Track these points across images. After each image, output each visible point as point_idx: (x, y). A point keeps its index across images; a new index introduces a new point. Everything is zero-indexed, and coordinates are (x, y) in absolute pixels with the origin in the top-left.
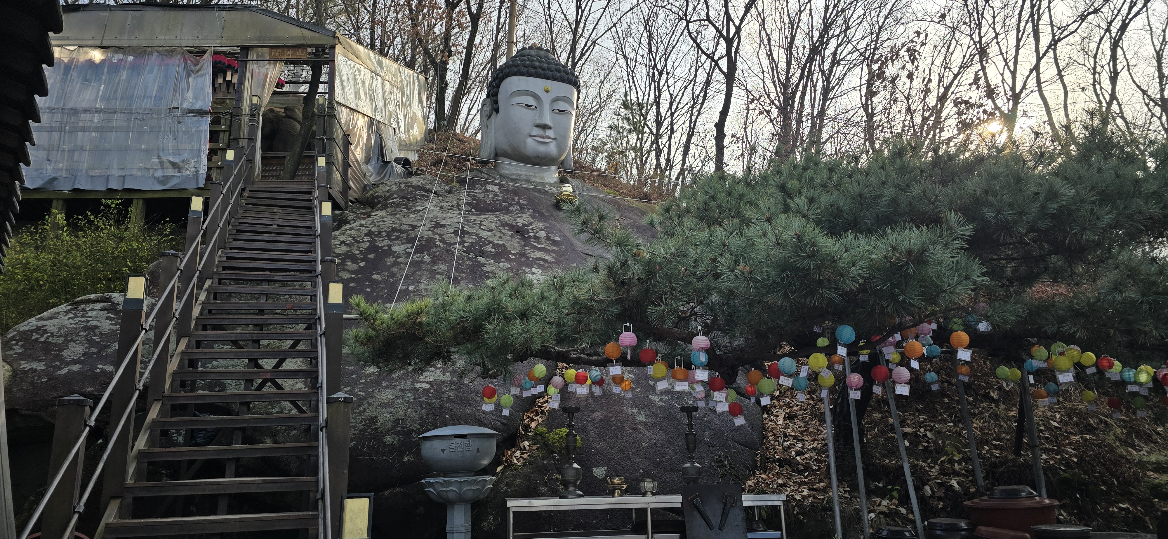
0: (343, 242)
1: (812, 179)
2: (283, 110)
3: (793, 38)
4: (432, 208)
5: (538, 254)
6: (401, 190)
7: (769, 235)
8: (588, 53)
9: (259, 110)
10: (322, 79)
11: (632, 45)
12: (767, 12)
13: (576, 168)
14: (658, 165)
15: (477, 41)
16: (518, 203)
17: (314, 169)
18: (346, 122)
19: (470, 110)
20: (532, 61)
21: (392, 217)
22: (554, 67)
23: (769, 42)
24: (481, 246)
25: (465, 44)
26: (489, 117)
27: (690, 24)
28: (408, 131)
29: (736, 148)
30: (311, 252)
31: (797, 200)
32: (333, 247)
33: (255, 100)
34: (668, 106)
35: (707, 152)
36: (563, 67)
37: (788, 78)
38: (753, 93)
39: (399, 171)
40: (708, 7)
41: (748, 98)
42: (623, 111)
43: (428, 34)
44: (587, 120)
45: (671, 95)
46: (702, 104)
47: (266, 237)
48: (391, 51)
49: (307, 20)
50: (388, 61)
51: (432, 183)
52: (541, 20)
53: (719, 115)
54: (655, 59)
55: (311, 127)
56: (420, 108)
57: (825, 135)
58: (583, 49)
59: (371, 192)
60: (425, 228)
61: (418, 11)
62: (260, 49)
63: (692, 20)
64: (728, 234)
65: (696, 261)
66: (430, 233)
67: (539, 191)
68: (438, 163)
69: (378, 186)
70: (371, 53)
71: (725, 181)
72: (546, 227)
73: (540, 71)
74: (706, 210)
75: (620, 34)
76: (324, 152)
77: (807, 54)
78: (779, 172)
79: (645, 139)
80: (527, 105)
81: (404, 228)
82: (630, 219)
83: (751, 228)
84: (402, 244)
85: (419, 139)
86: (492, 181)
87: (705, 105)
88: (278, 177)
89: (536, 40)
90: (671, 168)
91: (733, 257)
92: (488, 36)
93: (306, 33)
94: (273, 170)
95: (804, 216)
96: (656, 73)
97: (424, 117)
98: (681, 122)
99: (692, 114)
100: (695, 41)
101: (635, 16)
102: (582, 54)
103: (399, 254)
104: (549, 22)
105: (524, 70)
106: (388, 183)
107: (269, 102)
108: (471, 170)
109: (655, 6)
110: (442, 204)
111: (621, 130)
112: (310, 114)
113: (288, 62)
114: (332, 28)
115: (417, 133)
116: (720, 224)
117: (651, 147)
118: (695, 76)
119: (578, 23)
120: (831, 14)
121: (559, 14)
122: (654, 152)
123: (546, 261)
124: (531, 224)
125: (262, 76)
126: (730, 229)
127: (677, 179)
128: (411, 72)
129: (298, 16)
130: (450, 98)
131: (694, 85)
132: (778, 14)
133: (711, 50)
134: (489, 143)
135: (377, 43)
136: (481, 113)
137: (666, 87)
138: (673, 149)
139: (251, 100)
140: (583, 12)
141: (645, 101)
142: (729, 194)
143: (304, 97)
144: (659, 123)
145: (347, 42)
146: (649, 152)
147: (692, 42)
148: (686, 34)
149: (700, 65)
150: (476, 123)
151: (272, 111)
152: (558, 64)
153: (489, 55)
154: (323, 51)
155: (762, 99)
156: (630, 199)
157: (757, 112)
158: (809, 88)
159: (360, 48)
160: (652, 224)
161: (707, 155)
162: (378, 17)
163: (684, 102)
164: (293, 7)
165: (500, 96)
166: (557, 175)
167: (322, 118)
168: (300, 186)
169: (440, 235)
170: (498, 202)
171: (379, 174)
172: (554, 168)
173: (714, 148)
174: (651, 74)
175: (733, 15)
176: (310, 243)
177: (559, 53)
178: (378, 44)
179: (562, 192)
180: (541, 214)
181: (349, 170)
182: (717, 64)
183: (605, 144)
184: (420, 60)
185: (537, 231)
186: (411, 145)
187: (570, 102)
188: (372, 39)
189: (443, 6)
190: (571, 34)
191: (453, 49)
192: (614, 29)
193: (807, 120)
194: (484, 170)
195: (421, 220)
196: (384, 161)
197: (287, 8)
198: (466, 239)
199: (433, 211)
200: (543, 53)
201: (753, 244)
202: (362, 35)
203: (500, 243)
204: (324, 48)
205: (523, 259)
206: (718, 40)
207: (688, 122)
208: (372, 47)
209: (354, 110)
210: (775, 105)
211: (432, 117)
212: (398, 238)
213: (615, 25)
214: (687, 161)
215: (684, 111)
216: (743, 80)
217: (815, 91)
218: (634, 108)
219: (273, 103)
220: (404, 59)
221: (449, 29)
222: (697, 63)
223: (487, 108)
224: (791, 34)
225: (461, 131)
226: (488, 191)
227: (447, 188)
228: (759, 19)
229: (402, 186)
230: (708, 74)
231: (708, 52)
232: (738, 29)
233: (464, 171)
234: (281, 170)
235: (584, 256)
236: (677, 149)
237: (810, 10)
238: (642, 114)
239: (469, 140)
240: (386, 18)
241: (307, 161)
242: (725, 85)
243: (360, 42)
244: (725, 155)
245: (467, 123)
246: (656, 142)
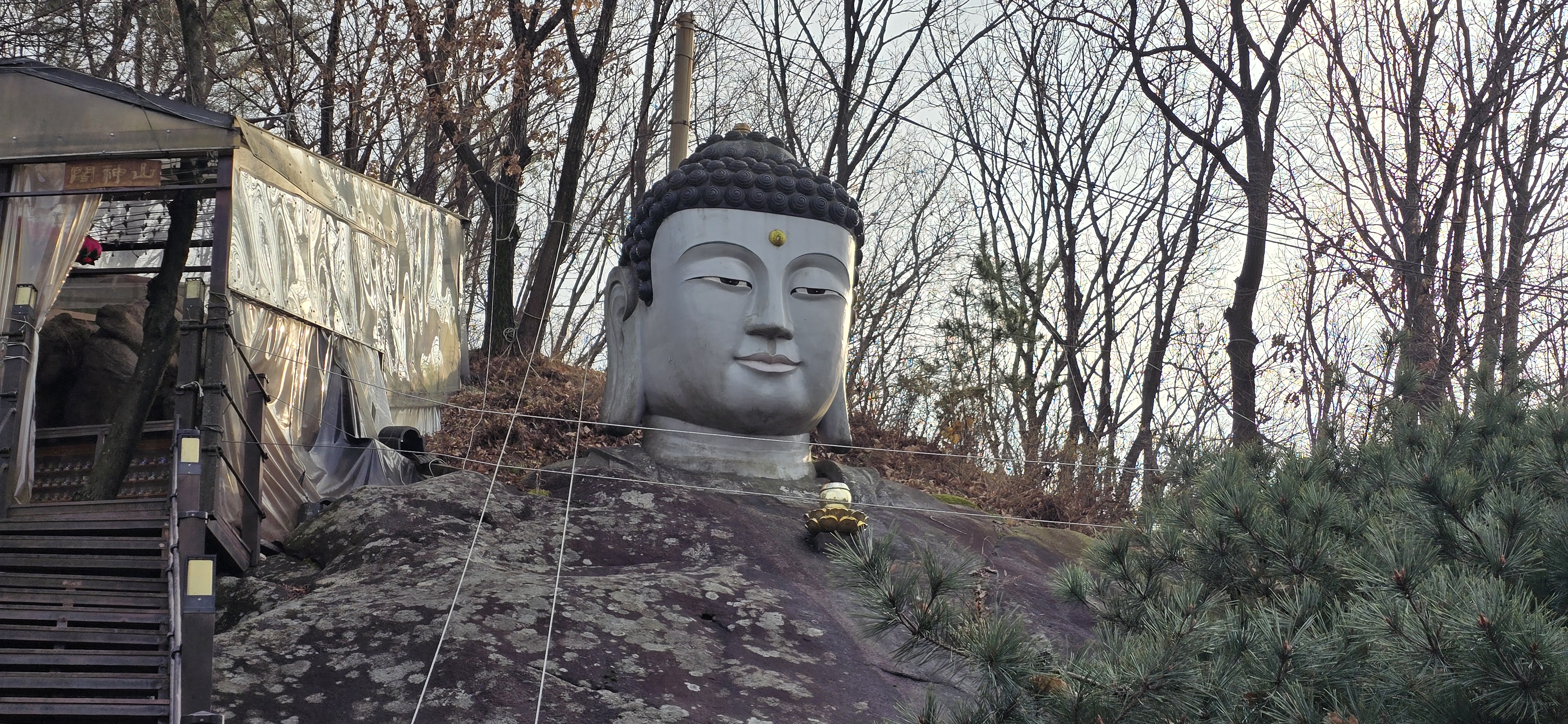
0: (240, 663)
1: (1507, 462)
2: (93, 318)
3: (1419, 83)
4: (478, 560)
5: (765, 678)
6: (395, 514)
7: (1407, 626)
8: (881, 142)
9: (34, 321)
10: (196, 235)
11: (993, 120)
12: (1345, 22)
13: (860, 440)
14: (1079, 422)
15: (595, 122)
16: (706, 538)
17: (169, 466)
18: (256, 343)
19: (575, 297)
20: (735, 168)
21: (372, 588)
22: (793, 181)
23: (1356, 93)
24: (609, 661)
25: (564, 131)
26: (628, 314)
27: (1145, 60)
28: (418, 357)
29: (1285, 372)
30: (155, 693)
31: (1471, 520)
32: (215, 675)
33: (24, 297)
34: (1096, 267)
35: (1207, 385)
36: (818, 180)
37: (1413, 187)
38: (1321, 227)
39: (391, 464)
40: (1188, 16)
41: (1310, 242)
42: (977, 285)
43: (468, 110)
44: (884, 309)
45: (1104, 240)
46: (1188, 259)
47: (37, 657)
48: (373, 156)
49: (163, 86)
50: (366, 185)
51: (478, 492)
52: (757, 64)
53: (1234, 287)
54: (1055, 152)
55: (166, 357)
56: (449, 295)
57: (1526, 334)
58: (867, 132)
59: (318, 524)
60: (460, 616)
61: (443, 55)
62: (39, 167)
63: (1149, 48)
64: (1291, 623)
65: (1206, 701)
66: (472, 628)
67: (761, 503)
68: (493, 438)
69: (336, 507)
70: (324, 166)
71: (1268, 468)
72: (783, 601)
73: (756, 192)
74: (1223, 554)
75: (962, 91)
76: (197, 420)
77: (1459, 126)
78: (1415, 442)
79: (1039, 353)
80: (726, 281)
81: (403, 616)
82: (1012, 572)
83: (1355, 609)
84: (398, 662)
85: (445, 376)
86: (638, 480)
87: (1193, 264)
88: (76, 493)
89: (743, 118)
90: (1114, 429)
91: (1311, 690)
92: (623, 110)
93: (160, 122)
94: (63, 475)
95: (1498, 570)
96: (1061, 185)
97: (457, 320)
98: (1132, 308)
99: (1161, 288)
100: (1158, 100)
101: (1000, 46)
102: (865, 146)
103: (389, 689)
104: (777, 70)
105: (716, 191)
106: (363, 497)
107: (60, 298)
108: (582, 453)
109: (1050, 18)
110: (505, 547)
111: (975, 333)
112: (162, 326)
113: (110, 196)
114: (224, 104)
115: (441, 362)
116: (1266, 592)
117: (1056, 375)
118: (1165, 189)
119: (851, 68)
120: (1515, 21)
121: (803, 49)
122: (1065, 390)
123: (785, 696)
124: (741, 593)
125: (44, 235)
126: (1296, 607)
127: (1132, 457)
128: (426, 207)
129: (139, 78)
130: (526, 268)
131: (1162, 213)
132: (1374, 27)
133: (1202, 123)
134: (629, 380)
135: (340, 138)
136: (607, 303)
137: (1087, 220)
138: (1116, 379)
139: (14, 295)
140: (863, 39)
141: (1034, 257)
142: (1284, 508)
143: (152, 283)
144: (1075, 314)
145: (263, 142)
146: (1051, 389)
147: (1149, 104)
148: (1134, 84)
149: (1175, 159)
150: (594, 328)
151: (65, 320)
152: (806, 173)
153: (624, 156)
154: (202, 164)
155: (1347, 243)
156: (1009, 518)
157: (1337, 277)
158: (1471, 211)
159: (297, 153)
160: (1075, 594)
161: (1210, 392)
162: (341, 74)
163: (1137, 256)
164: (128, 57)
165: (653, 261)
166: (808, 458)
167: (195, 334)
168: (132, 516)
169: (499, 634)
170: (653, 537)
171: (338, 472)
172: (799, 440)
173: (1227, 374)
174: (1046, 189)
175: (1255, 33)
176: (154, 670)
177: (805, 145)
178: (342, 139)
179: (823, 504)
180: (769, 566)
181: (262, 466)
182: (1220, 158)
183: (932, 370)
184: (447, 174)
185: (759, 614)
186: (423, 393)
187: (839, 268)
188: (327, 127)
189: (508, 39)
190: (834, 97)
191: (532, 144)
192: (945, 79)
193: (1476, 295)
194: (616, 452)
195: (449, 594)
196: (352, 441)
197: (112, 61)
198: (568, 643)
199: (481, 568)
200: (764, 149)
201: (1364, 651)
202: (299, 117)
203: (660, 648)
204: (202, 158)
205: (724, 693)
206: (1220, 97)
207: (1152, 307)
208: (326, 149)
209: (278, 311)
210: (1386, 258)
211: (480, 318)
212: (386, 646)
213: (946, 71)
214: (1156, 410)
215: (1139, 278)
216: (1292, 196)
217: (1490, 218)
218: (1006, 275)
219: (69, 299)
220: (408, 174)
221: (522, 96)
222: (1167, 155)
223: (623, 292)
224: (1414, 75)
225: (555, 351)
226: (626, 508)
227: (518, 504)
228: (1326, 39)
229: (400, 503)
230: (1199, 182)
231: (1196, 128)
232: (1272, 68)
233: (562, 457)
234: (83, 473)
235: (890, 679)
236: (1126, 378)
237: (1460, 12)
238: (1027, 291)
239: (575, 374)
240: (361, 76)
241: (151, 446)
242: (1245, 211)
243: (294, 138)
244: (1257, 392)
245: (570, 328)
246: (1068, 360)
